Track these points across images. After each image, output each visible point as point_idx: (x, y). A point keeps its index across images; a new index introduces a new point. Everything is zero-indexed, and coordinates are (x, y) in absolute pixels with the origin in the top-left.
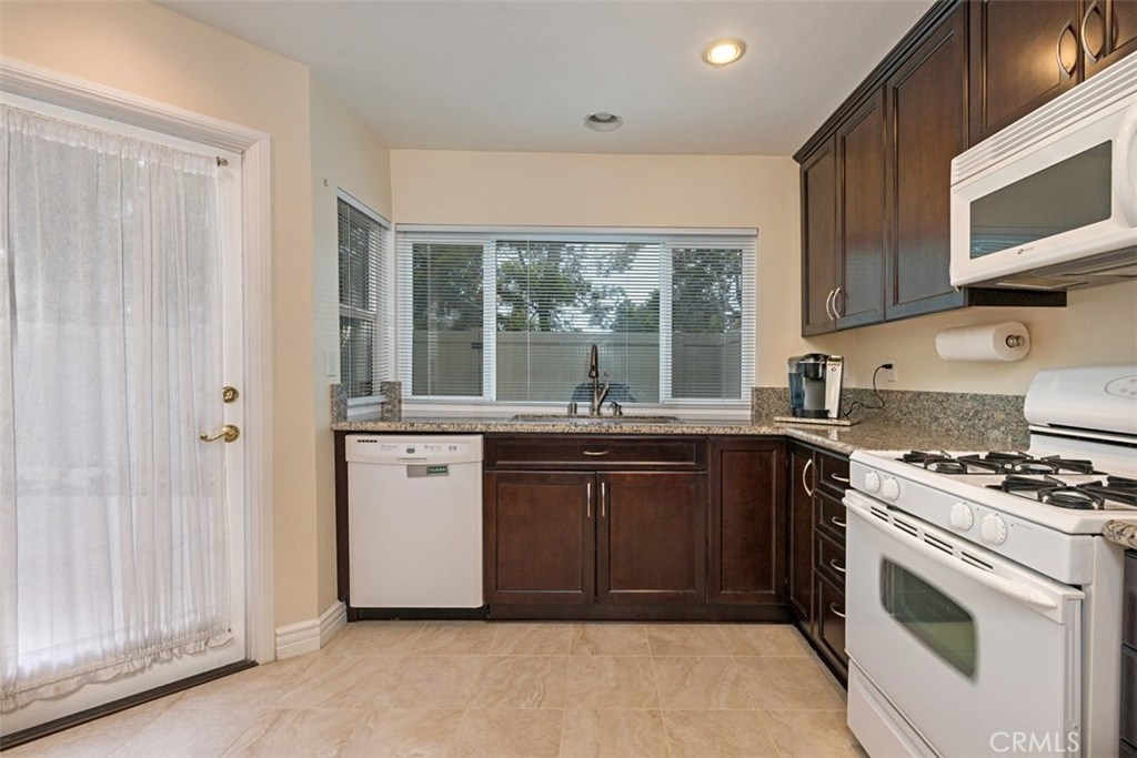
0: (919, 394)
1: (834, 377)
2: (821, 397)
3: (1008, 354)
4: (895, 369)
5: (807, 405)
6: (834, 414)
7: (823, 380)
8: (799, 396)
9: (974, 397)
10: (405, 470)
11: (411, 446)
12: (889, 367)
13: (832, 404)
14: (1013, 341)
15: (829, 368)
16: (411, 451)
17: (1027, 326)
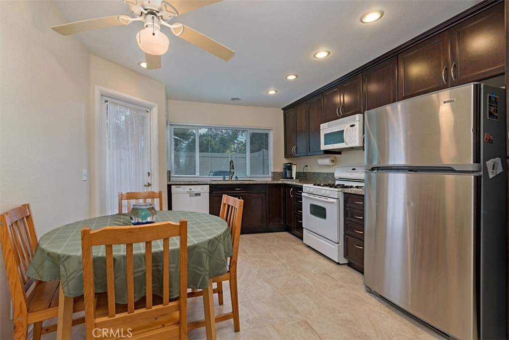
0: (314, 173)
1: (294, 168)
2: (291, 174)
3: (332, 164)
4: (308, 167)
5: (288, 175)
6: (294, 178)
7: (291, 170)
8: (286, 174)
9: (326, 173)
10: (189, 195)
11: (190, 188)
12: (307, 166)
13: (294, 176)
14: (333, 161)
15: (293, 166)
16: (190, 189)
17: (335, 158)
